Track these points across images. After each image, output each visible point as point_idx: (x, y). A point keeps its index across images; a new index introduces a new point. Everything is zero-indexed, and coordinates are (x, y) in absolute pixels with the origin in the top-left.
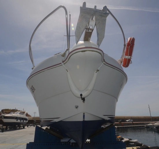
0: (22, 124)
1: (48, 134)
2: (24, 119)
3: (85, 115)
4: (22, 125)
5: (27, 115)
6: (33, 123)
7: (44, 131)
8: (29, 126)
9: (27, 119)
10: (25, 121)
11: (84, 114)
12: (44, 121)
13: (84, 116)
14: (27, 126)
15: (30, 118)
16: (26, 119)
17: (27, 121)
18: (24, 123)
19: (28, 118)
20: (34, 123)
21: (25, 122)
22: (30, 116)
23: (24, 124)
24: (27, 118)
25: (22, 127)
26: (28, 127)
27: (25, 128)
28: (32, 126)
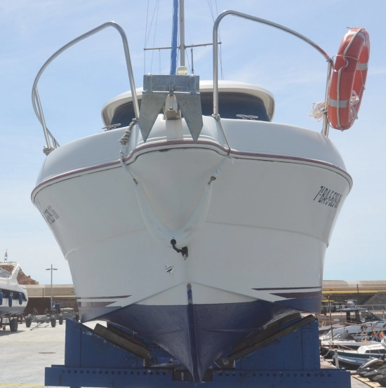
0: (8, 315)
1: (105, 341)
2: (11, 295)
3: (192, 289)
4: (5, 320)
5: (22, 278)
6: (48, 312)
7: (91, 334)
8: (33, 324)
9: (23, 294)
10: (15, 303)
11: (189, 286)
12: (88, 303)
13: (190, 293)
14: (24, 325)
15: (35, 290)
16: (19, 296)
17: (25, 304)
18: (13, 312)
19: (28, 289)
20: (50, 312)
21: (16, 308)
22: (33, 282)
23: (15, 316)
24: (22, 288)
25: (8, 328)
26: (28, 326)
27: (19, 329)
28: (45, 324)
